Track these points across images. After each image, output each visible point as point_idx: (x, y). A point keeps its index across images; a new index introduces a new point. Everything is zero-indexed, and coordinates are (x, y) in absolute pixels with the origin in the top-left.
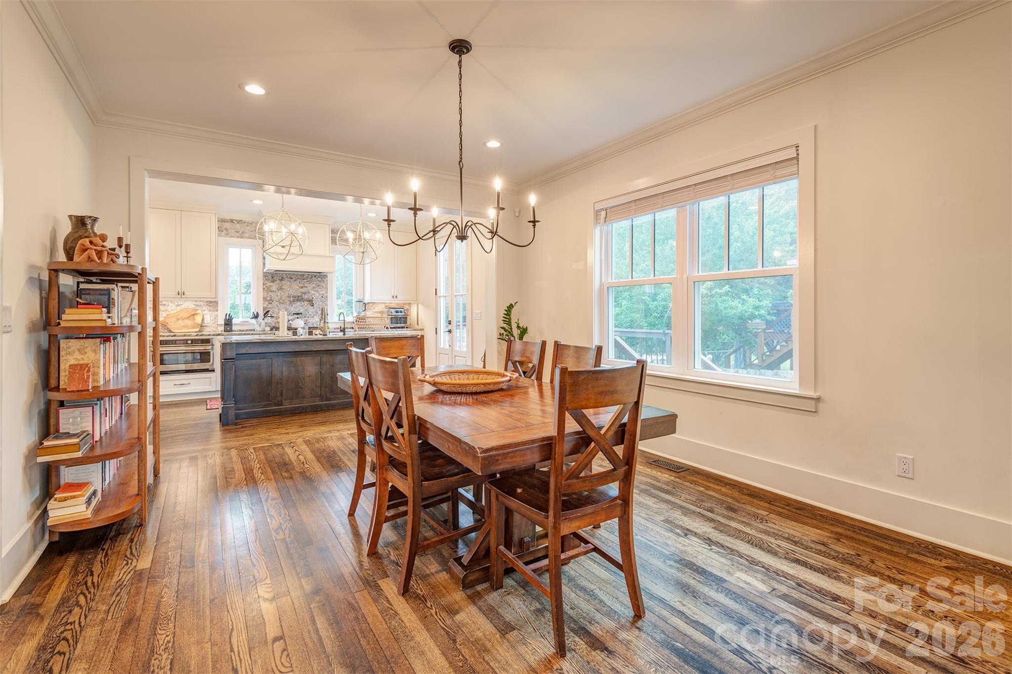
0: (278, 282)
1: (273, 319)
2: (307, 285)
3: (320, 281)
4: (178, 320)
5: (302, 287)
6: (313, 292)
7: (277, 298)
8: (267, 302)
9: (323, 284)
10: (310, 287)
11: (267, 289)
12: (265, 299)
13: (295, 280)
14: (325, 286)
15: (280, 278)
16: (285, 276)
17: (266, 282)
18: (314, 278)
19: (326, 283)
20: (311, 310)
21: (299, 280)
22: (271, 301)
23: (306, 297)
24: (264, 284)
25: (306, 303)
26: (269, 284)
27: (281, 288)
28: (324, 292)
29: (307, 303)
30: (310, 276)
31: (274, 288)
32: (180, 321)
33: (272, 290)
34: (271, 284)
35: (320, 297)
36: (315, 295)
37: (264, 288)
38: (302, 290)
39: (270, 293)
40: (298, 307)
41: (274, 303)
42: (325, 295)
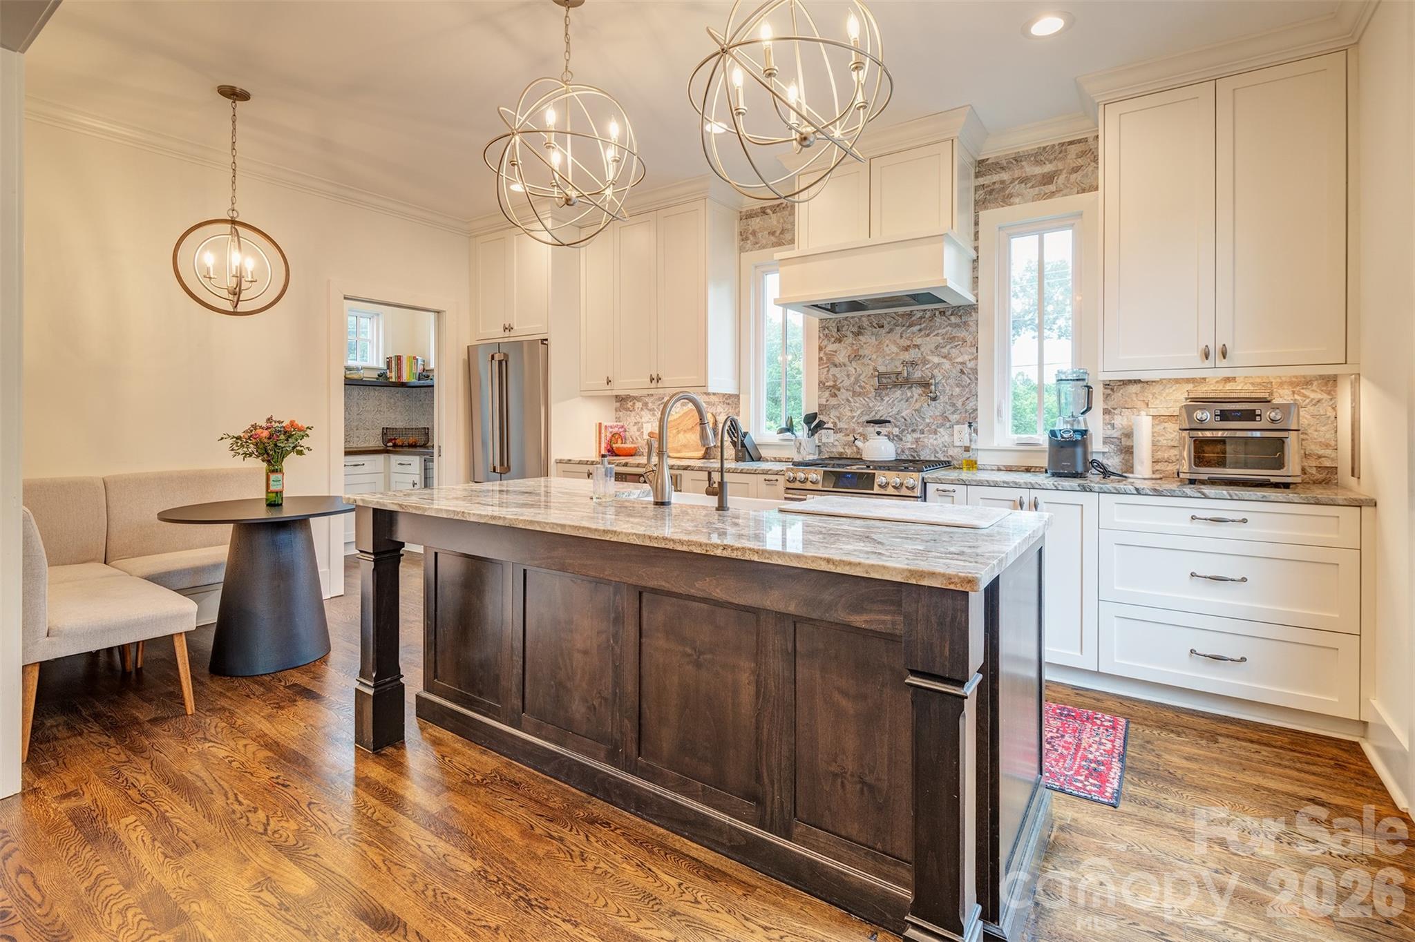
0: (850, 339)
1: (840, 435)
2: (918, 341)
3: (957, 325)
4: (678, 432)
5: (907, 349)
6: (936, 360)
7: (847, 383)
8: (827, 394)
9: (962, 334)
10: (928, 343)
11: (828, 361)
12: (822, 385)
13: (891, 331)
14: (969, 339)
15: (855, 329)
16: (865, 323)
17: (826, 342)
18: (938, 319)
19: (973, 329)
20: (931, 412)
21: (899, 330)
22: (834, 390)
23: (917, 374)
24: (820, 349)
25: (917, 391)
26: (831, 347)
27: (856, 357)
28: (966, 357)
29: (920, 390)
30: (928, 314)
31: (841, 358)
32: (681, 436)
33: (837, 361)
34: (835, 346)
35: (955, 372)
36: (940, 367)
37: (821, 359)
38: (907, 356)
39: (834, 370)
40: (894, 404)
41: (844, 395)
42: (971, 365)
